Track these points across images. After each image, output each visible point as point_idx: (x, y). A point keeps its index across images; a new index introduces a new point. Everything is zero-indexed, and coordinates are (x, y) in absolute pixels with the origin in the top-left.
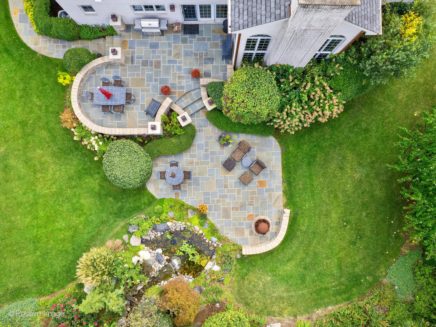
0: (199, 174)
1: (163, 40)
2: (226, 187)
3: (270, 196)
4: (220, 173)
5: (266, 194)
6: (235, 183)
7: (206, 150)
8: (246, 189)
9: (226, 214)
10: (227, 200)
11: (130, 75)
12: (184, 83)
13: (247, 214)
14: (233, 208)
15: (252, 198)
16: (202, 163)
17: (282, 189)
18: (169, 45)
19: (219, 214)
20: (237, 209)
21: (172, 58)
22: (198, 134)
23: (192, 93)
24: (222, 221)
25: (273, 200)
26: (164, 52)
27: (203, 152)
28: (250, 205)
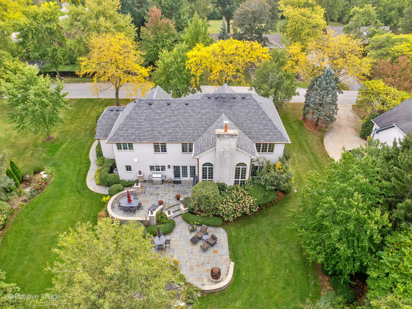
0: (175, 246)
1: (163, 186)
2: (192, 253)
3: (221, 259)
4: (189, 246)
5: (218, 258)
6: (198, 251)
7: (181, 235)
8: (205, 255)
9: (192, 269)
10: (193, 261)
11: (142, 198)
12: (171, 202)
13: (206, 269)
14: (196, 265)
15: (209, 260)
16: (177, 241)
17: (228, 255)
18: (165, 188)
19: (187, 269)
20: (199, 266)
21: (166, 192)
22: (177, 227)
23: (175, 207)
24: (189, 273)
25: (223, 261)
26: (162, 190)
27: (178, 235)
28: (208, 263)
